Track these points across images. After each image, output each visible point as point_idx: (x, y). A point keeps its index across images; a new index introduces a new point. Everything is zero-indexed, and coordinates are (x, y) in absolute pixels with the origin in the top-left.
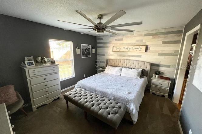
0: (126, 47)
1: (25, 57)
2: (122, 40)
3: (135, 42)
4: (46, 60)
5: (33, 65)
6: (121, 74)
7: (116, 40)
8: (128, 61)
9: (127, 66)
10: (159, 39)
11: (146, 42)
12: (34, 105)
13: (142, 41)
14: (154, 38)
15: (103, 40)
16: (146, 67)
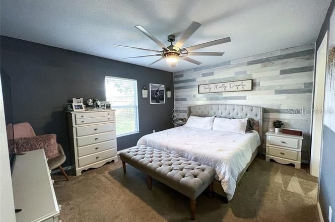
0: (220, 85)
1: (73, 99)
2: (212, 74)
3: (233, 75)
4: (99, 103)
5: (82, 109)
6: (212, 128)
7: (204, 75)
8: (224, 106)
9: (222, 115)
10: (274, 68)
11: (252, 74)
12: (79, 167)
13: (245, 72)
14: (265, 66)
15: (183, 76)
16: (256, 115)
